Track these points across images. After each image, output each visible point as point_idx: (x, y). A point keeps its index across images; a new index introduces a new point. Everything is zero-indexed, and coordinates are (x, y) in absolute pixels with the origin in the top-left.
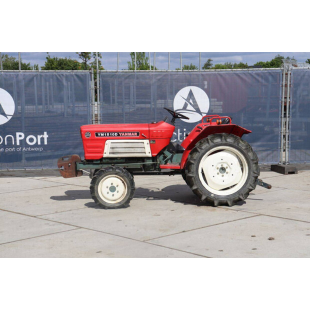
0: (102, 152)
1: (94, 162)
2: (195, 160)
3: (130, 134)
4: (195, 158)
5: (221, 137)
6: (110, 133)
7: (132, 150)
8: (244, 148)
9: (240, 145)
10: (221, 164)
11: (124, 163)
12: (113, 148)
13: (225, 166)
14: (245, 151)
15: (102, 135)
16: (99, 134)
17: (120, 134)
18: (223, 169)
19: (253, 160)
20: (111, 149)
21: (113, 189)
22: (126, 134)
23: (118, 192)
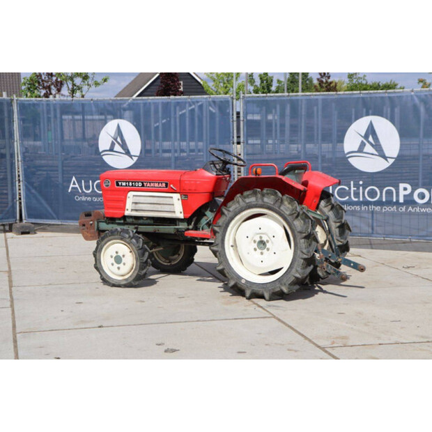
2: (219, 226)
3: (156, 185)
4: (220, 224)
6: (132, 182)
7: (158, 207)
8: (288, 213)
9: (282, 208)
10: (259, 236)
12: (136, 203)
13: (265, 239)
14: (289, 218)
15: (124, 184)
16: (120, 183)
17: (145, 184)
18: (262, 243)
19: (301, 232)
21: (118, 260)
22: (152, 185)
23: (124, 264)
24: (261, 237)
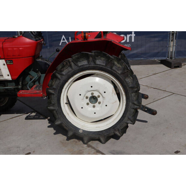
2: (54, 89)
4: (54, 87)
5: (87, 57)
8: (119, 72)
9: (114, 68)
10: (91, 92)
13: (96, 94)
14: (121, 77)
18: (94, 99)
19: (132, 88)
24: (92, 94)
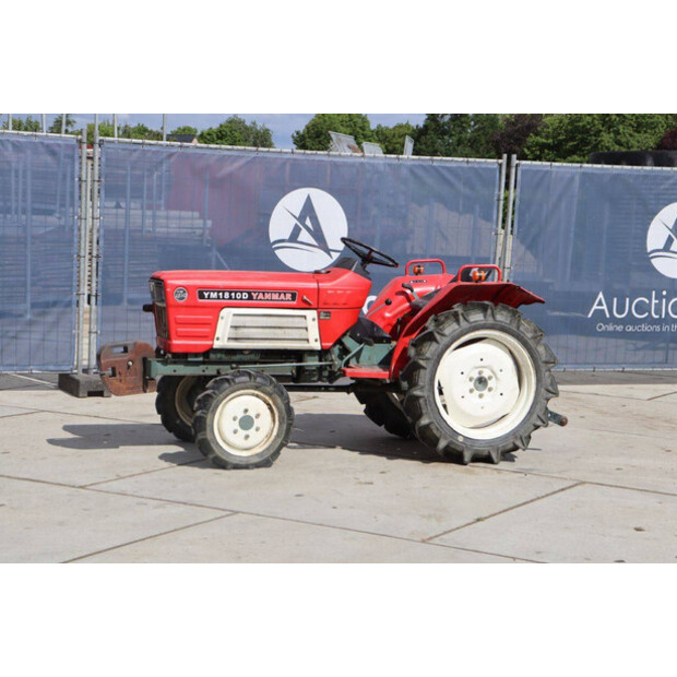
0: (211, 336)
1: (190, 359)
2: (427, 359)
3: (275, 297)
4: (428, 355)
5: (484, 309)
6: (230, 292)
7: (279, 333)
8: (529, 335)
9: (521, 329)
10: (478, 370)
11: (255, 363)
12: (236, 327)
13: (486, 374)
14: (531, 343)
15: (214, 295)
16: (206, 295)
17: (254, 295)
18: (482, 381)
19: (545, 363)
20: (233, 330)
21: (246, 422)
22: (267, 296)
23: (257, 429)
24: (480, 373)
